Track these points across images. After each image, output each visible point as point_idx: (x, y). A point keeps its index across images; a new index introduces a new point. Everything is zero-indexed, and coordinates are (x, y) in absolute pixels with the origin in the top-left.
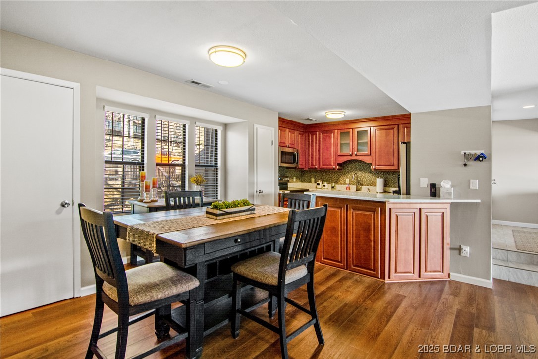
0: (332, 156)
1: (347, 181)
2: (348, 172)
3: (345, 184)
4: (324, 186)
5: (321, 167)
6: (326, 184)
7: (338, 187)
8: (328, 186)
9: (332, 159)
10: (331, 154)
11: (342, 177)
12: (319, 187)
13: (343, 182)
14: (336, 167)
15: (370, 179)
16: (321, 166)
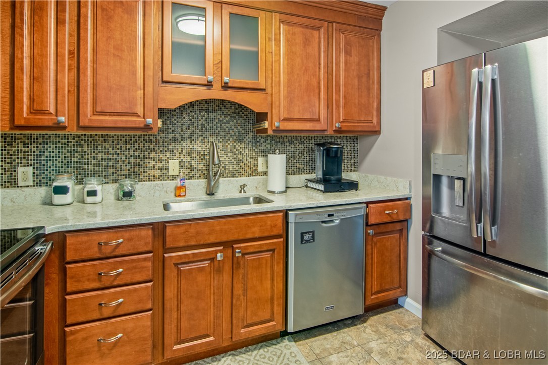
0: (140, 82)
1: (174, 166)
2: (176, 140)
3: (164, 176)
4: (93, 193)
5: (84, 122)
6: (93, 184)
7: (141, 188)
8: (106, 191)
9: (141, 92)
10: (134, 73)
11: (153, 155)
12: (68, 198)
13: (157, 173)
14: (155, 122)
15: (240, 157)
16: (88, 116)
